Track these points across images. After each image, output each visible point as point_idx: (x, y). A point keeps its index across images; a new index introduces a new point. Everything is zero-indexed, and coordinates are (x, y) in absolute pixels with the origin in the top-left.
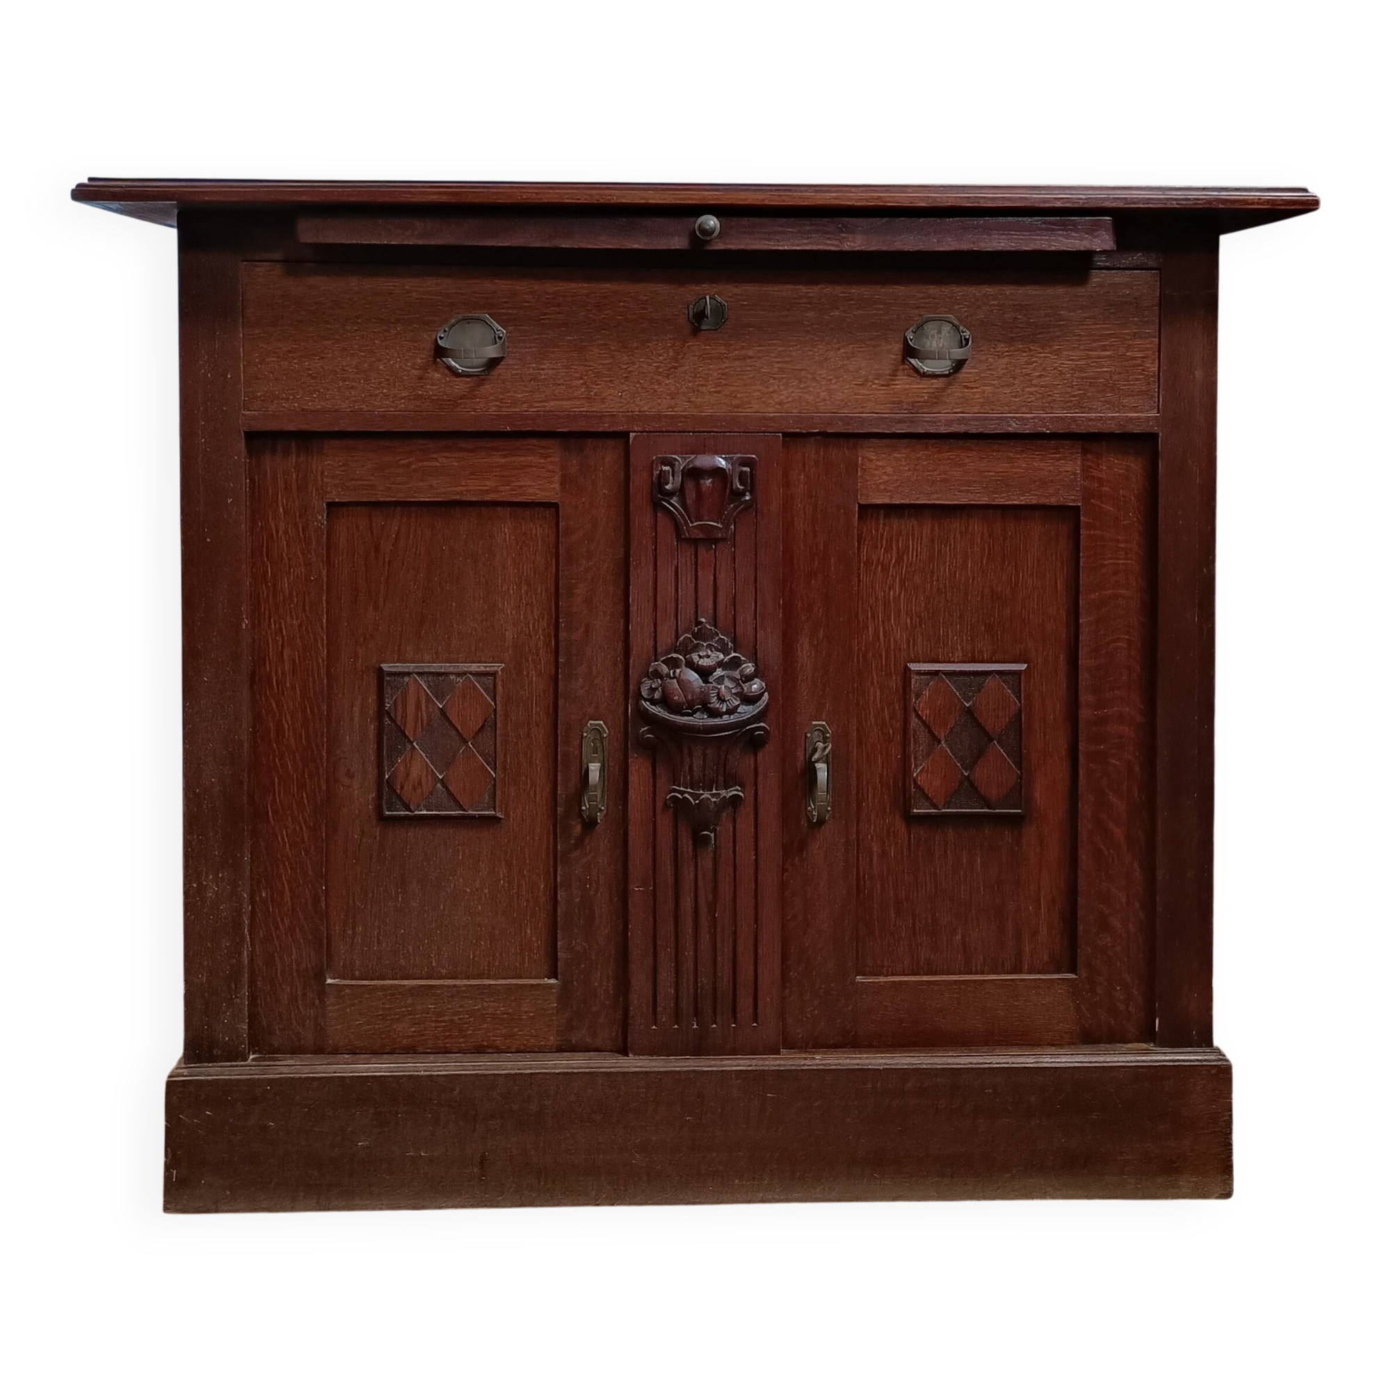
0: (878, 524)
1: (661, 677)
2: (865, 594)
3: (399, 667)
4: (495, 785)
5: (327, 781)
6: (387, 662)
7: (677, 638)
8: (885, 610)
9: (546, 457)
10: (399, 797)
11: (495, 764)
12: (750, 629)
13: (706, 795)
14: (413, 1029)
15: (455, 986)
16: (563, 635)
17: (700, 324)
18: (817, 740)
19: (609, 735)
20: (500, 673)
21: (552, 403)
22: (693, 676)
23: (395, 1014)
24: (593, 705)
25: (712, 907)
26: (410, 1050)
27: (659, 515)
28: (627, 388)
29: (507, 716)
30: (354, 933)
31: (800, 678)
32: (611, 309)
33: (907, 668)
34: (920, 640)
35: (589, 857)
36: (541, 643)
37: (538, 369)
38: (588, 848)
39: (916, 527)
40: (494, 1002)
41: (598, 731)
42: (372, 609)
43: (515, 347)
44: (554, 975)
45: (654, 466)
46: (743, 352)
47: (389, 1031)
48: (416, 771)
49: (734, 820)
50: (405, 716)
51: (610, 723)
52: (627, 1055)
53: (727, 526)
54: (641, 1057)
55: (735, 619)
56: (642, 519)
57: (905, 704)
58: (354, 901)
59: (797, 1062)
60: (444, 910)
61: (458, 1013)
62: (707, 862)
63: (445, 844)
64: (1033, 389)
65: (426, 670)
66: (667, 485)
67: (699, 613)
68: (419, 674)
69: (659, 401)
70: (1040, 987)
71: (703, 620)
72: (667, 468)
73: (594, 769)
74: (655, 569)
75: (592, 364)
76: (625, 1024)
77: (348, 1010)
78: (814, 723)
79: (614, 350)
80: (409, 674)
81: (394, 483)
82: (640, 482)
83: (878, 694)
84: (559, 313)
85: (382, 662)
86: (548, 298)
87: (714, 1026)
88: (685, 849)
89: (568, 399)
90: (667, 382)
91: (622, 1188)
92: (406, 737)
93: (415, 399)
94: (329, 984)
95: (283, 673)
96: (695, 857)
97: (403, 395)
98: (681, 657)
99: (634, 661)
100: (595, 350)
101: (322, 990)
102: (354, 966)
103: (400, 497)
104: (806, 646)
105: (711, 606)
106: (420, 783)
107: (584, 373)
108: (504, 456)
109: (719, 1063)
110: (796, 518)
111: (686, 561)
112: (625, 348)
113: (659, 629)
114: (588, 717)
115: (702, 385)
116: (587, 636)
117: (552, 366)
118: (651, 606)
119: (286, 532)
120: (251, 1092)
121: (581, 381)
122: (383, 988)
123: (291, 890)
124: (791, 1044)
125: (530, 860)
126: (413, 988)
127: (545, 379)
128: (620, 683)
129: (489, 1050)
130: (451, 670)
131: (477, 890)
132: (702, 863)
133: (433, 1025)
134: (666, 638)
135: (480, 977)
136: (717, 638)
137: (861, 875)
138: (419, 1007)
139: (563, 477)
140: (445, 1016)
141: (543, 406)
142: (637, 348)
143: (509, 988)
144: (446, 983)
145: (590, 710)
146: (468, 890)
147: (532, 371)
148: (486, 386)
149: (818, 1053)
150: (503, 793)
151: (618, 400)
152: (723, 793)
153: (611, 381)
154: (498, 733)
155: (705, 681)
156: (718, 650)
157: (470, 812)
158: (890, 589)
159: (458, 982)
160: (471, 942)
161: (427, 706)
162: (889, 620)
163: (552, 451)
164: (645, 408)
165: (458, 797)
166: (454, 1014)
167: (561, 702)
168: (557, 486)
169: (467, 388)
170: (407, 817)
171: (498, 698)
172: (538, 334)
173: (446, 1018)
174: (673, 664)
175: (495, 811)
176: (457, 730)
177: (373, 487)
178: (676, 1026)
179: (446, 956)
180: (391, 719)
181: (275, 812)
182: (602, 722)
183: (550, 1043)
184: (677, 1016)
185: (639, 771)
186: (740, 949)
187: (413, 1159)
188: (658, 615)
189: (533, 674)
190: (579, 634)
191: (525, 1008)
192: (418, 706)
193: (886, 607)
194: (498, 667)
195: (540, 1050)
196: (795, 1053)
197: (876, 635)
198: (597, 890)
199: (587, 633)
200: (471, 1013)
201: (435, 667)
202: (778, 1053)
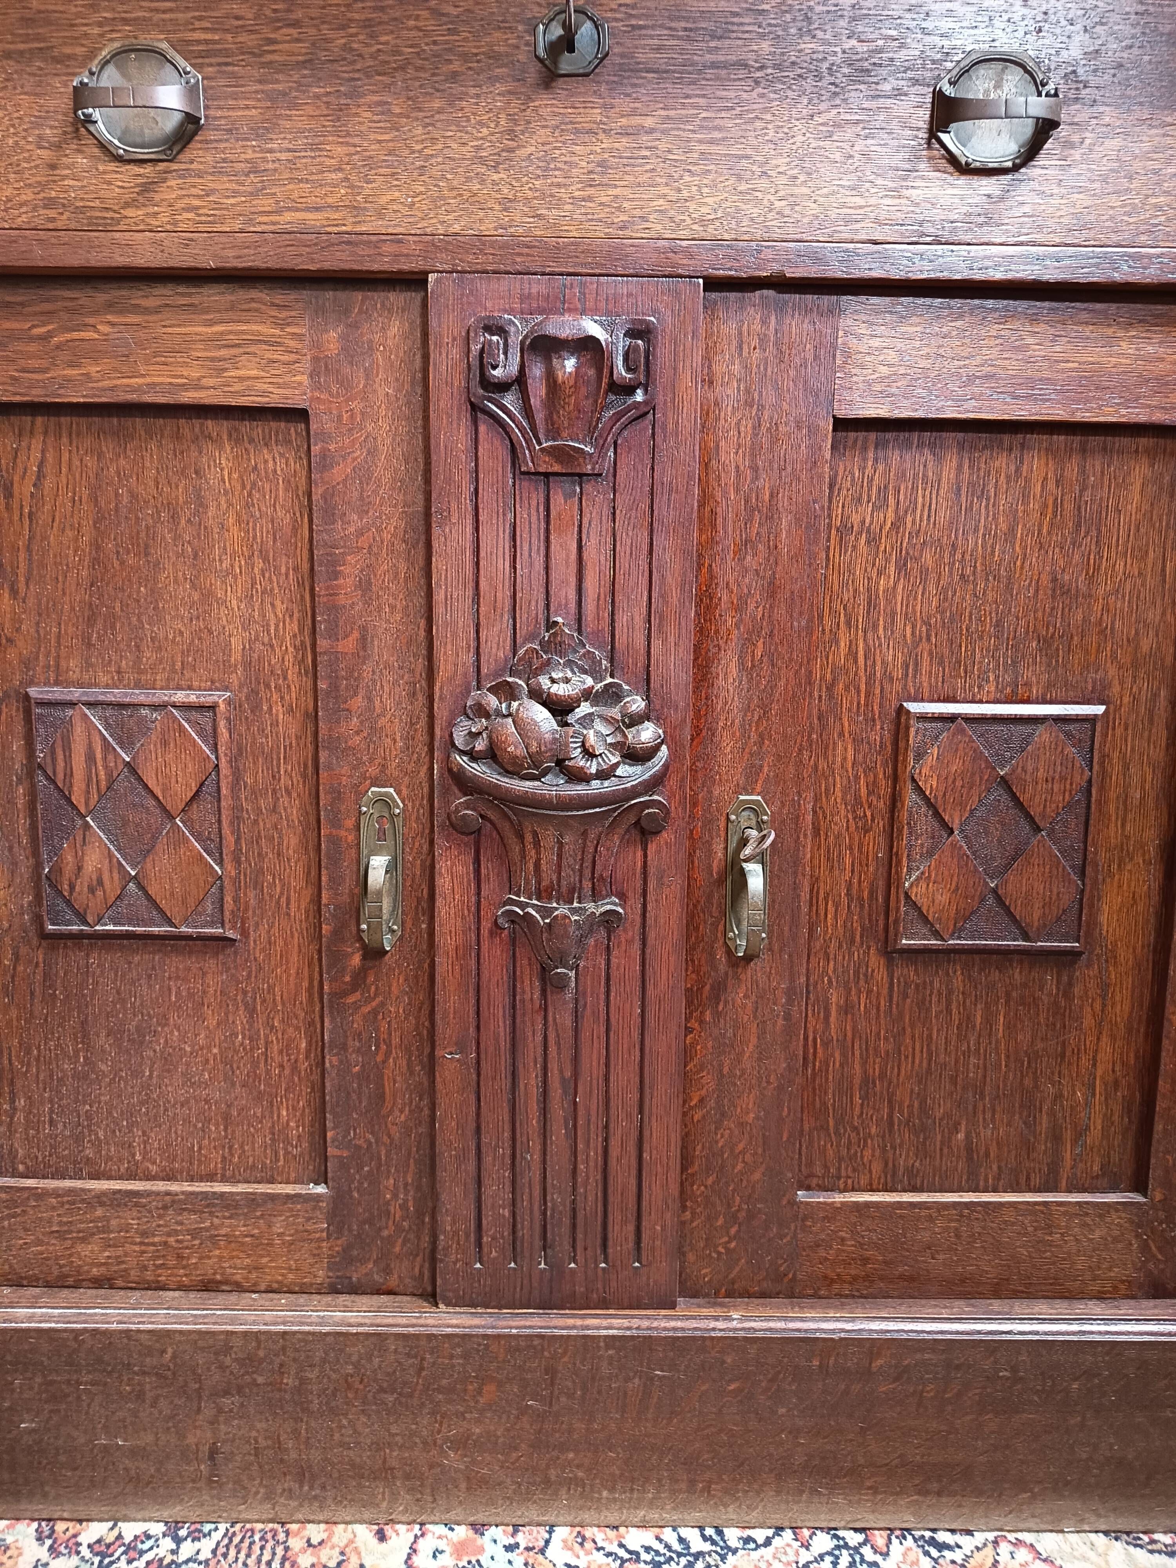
0: (865, 459)
1: (487, 716)
2: (836, 582)
3: (57, 693)
4: (221, 888)
6: (37, 684)
7: (515, 649)
8: (868, 612)
9: (283, 324)
10: (68, 902)
11: (221, 854)
12: (640, 640)
13: (562, 912)
14: (107, 1254)
15: (168, 1193)
16: (323, 644)
17: (555, 63)
18: (746, 824)
19: (404, 810)
20: (222, 707)
21: (288, 216)
22: (541, 716)
23: (79, 1232)
24: (377, 762)
25: (571, 1087)
26: (106, 1282)
27: (482, 428)
28: (422, 189)
29: (237, 775)
31: (721, 724)
32: (392, 32)
33: (901, 709)
34: (925, 664)
35: (374, 1004)
36: (290, 658)
37: (262, 151)
38: (373, 988)
39: (930, 465)
40: (230, 1218)
41: (384, 802)
42: (7, 595)
43: (220, 108)
44: (322, 1178)
45: (472, 334)
46: (636, 120)
47: (71, 1255)
48: (93, 861)
49: (608, 950)
50: (69, 774)
51: (405, 792)
52: (437, 1305)
53: (601, 450)
54: (458, 1309)
55: (613, 621)
56: (452, 435)
57: (895, 769)
58: (10, 1060)
59: (702, 1324)
60: (151, 1076)
61: (176, 1232)
62: (563, 1016)
63: (150, 976)
65: (101, 698)
66: (494, 367)
67: (552, 609)
68: (90, 705)
69: (481, 214)
70: (1087, 1214)
71: (560, 620)
72: (495, 338)
73: (378, 865)
74: (476, 528)
75: (356, 140)
76: (435, 1256)
77: (6, 1223)
78: (742, 797)
79: (400, 115)
80: (72, 704)
81: (24, 370)
82: (447, 366)
83: (850, 754)
84: (298, 40)
85: (31, 683)
86: (275, 11)
87: (572, 1265)
88: (527, 997)
89: (317, 209)
90: (495, 177)
91: (430, 1499)
92: (74, 807)
93: (45, 207)
96: (544, 1010)
97: (24, 197)
98: (520, 682)
99: (441, 688)
100: (365, 115)
102: (15, 1157)
103: (37, 395)
104: (734, 671)
105: (572, 594)
106: (100, 882)
107: (346, 159)
108: (211, 323)
109: (579, 1322)
110: (722, 443)
111: (529, 515)
112: (420, 110)
113: (483, 635)
114: (368, 782)
115: (559, 185)
116: (364, 648)
117: (286, 144)
118: (470, 592)
121: (340, 175)
122: (56, 1193)
124: (692, 1291)
125: (283, 1004)
126: (104, 1193)
127: (275, 170)
128: (422, 723)
129: (224, 1288)
130: (142, 699)
131: (201, 1049)
132: (555, 1019)
133: (137, 1248)
134: (495, 650)
135: (210, 1177)
136: (582, 651)
137: (811, 1038)
138: (114, 1222)
139: (316, 359)
140: (154, 1235)
141: (274, 224)
142: (441, 111)
143: (252, 1200)
144: (154, 1188)
145: (373, 771)
146: (188, 1049)
147: (250, 155)
148: (169, 184)
149: (735, 1307)
150: (236, 900)
151: (405, 210)
152: (590, 907)
153: (393, 174)
154: (223, 803)
155: (564, 724)
156: (585, 672)
157: (183, 929)
158: (879, 574)
159: (174, 1187)
160: (195, 1126)
161: (105, 759)
162: (875, 627)
163: (293, 313)
164: (457, 228)
165: (163, 904)
166: (169, 1235)
167: (323, 756)
168: (304, 379)
169: (137, 185)
170: (81, 936)
171: (222, 749)
172: (260, 82)
173: (156, 1239)
174: (508, 693)
175: (223, 926)
176: (156, 798)
178: (512, 1265)
179: (156, 1145)
180: (48, 778)
182: (391, 790)
183: (319, 1281)
184: (514, 1249)
185: (451, 874)
186: (614, 1152)
187: (106, 1449)
188: (482, 609)
189: (279, 710)
190: (348, 645)
191: (278, 1228)
192: (90, 758)
193: (871, 604)
194: (219, 697)
195: (304, 1290)
196: (699, 1306)
197: (852, 654)
198: (388, 1054)
199: (363, 641)
200: (195, 1233)
201: (117, 694)
202: (673, 1306)
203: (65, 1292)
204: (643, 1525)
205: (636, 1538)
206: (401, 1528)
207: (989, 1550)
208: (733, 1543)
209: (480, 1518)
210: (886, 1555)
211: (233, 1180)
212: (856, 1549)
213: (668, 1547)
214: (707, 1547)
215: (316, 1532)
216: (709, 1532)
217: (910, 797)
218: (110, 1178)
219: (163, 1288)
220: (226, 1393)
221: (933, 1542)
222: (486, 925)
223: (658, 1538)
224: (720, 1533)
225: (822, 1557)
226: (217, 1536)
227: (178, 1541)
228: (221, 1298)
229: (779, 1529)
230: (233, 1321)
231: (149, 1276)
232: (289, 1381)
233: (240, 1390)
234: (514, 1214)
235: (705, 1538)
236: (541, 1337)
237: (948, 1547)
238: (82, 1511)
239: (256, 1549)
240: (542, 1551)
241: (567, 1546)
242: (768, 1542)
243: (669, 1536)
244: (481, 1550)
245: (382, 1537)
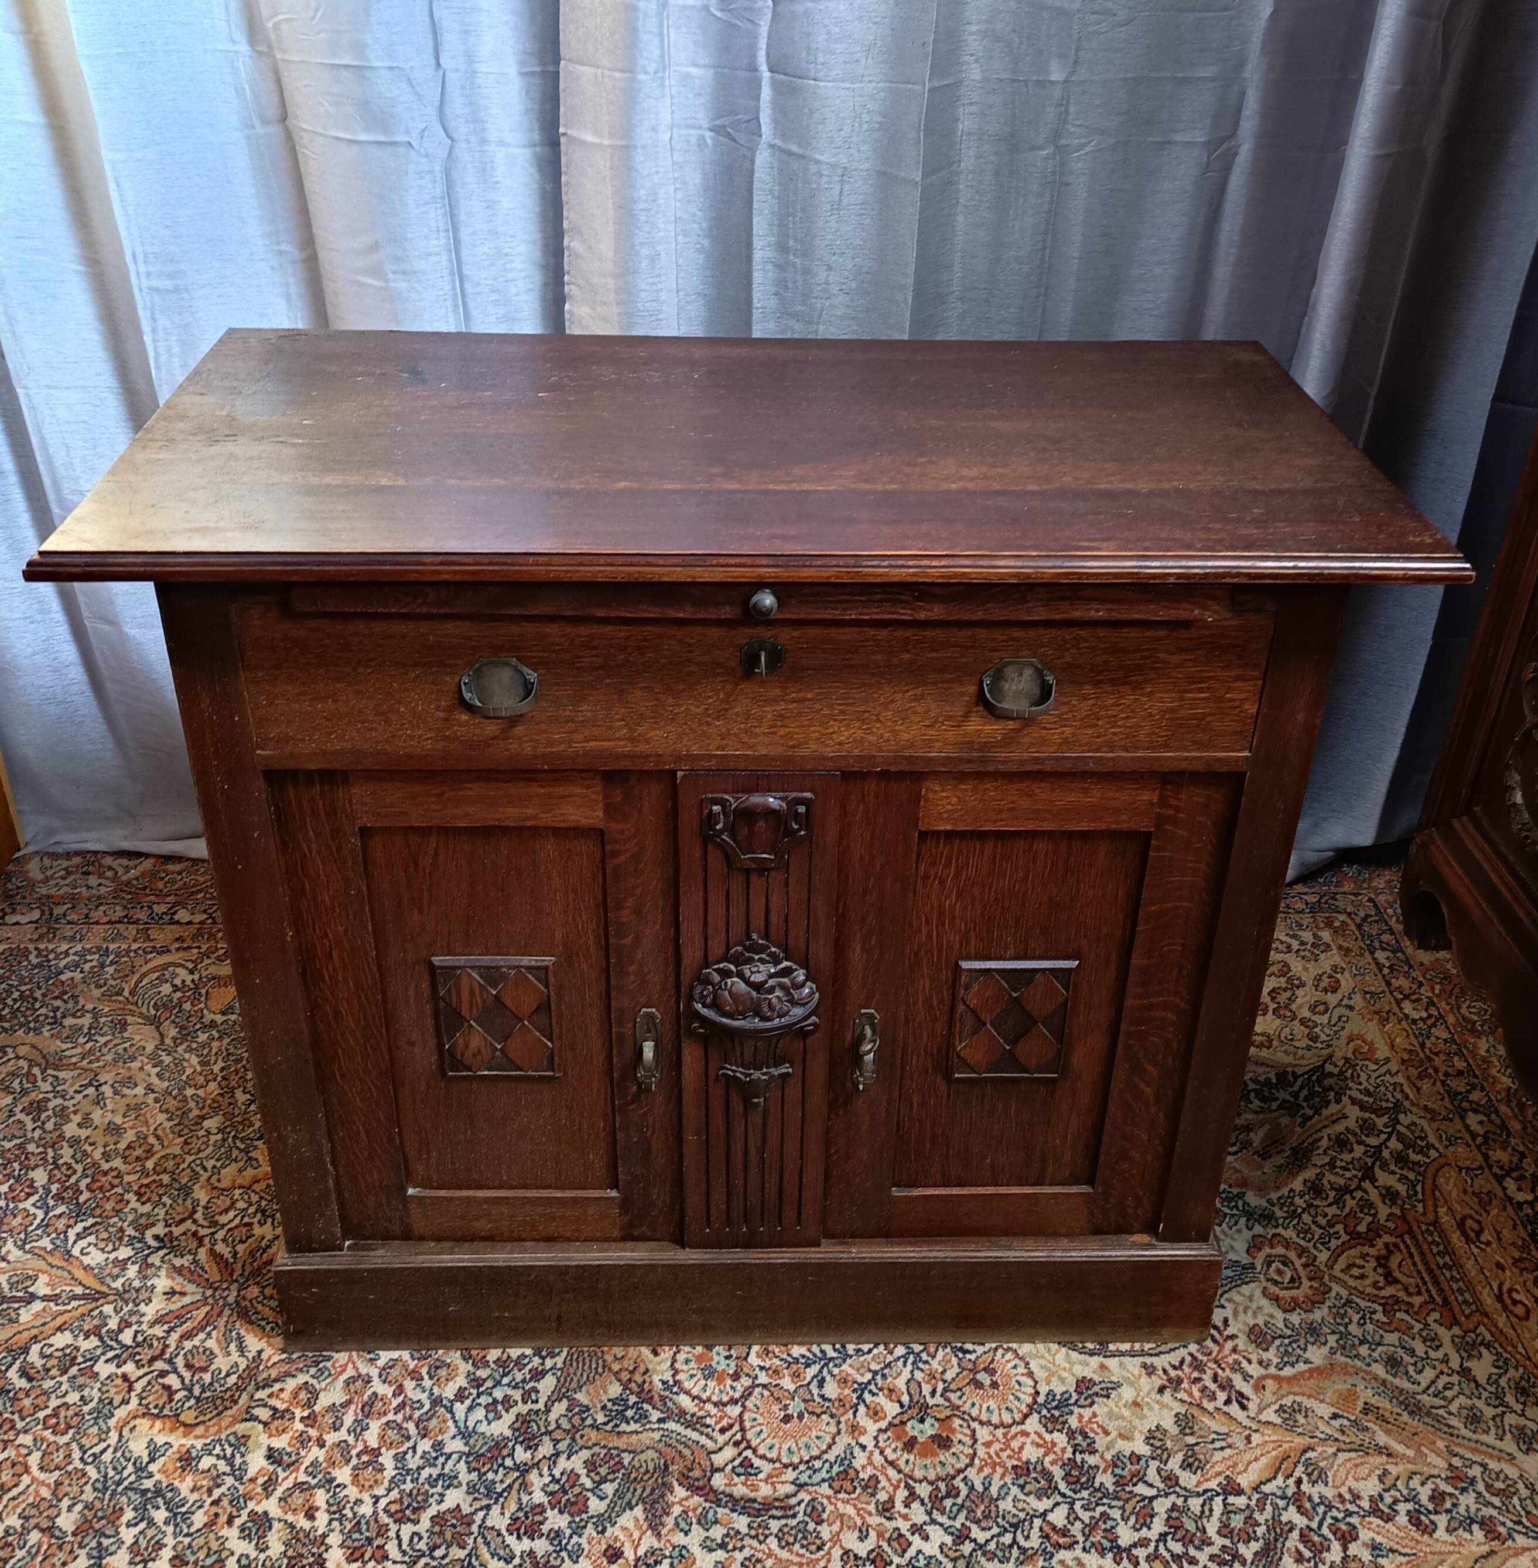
0: (938, 846)
1: (714, 986)
2: (920, 903)
3: (449, 960)
4: (552, 1053)
5: (390, 1049)
6: (436, 956)
7: (728, 949)
8: (939, 916)
9: (589, 787)
10: (461, 1062)
11: (552, 1037)
12: (802, 942)
13: (756, 1075)
14: (490, 1225)
16: (612, 941)
18: (865, 1024)
19: (662, 1021)
20: (551, 966)
21: (592, 744)
23: (473, 1216)
24: (646, 996)
25: (761, 1150)
26: (490, 1238)
27: (710, 847)
28: (673, 730)
29: (560, 1000)
30: (429, 1158)
31: (850, 977)
32: (653, 652)
33: (957, 965)
34: (973, 941)
35: (645, 1109)
36: (591, 942)
37: (575, 711)
38: (644, 1103)
39: (977, 848)
40: (562, 1208)
41: (651, 1016)
42: (416, 912)
43: (549, 690)
44: (615, 1188)
45: (703, 805)
46: (802, 694)
47: (469, 1226)
48: (475, 1043)
49: (783, 1088)
50: (459, 1001)
51: (662, 1013)
52: (684, 1248)
53: (780, 859)
54: (696, 1250)
55: (787, 935)
56: (691, 849)
57: (953, 995)
58: (426, 1134)
59: (834, 1255)
60: (511, 1140)
61: (531, 1215)
62: (757, 1119)
63: (509, 1093)
64: (1117, 730)
65: (478, 963)
66: (717, 823)
67: (750, 928)
68: (472, 968)
69: (708, 741)
70: (1058, 1198)
71: (755, 935)
72: (717, 807)
73: (648, 1050)
74: (706, 891)
75: (634, 706)
76: (681, 1224)
77: (429, 1213)
78: (862, 1011)
79: (658, 693)
80: (461, 967)
81: (428, 811)
82: (689, 818)
83: (928, 985)
84: (596, 656)
85: (431, 956)
87: (762, 1229)
88: (736, 1111)
89: (609, 740)
90: (717, 723)
91: (682, 1334)
92: (463, 1016)
93: (443, 740)
94: (411, 1196)
95: (334, 969)
96: (746, 1115)
98: (733, 968)
99: (685, 963)
100: (637, 692)
101: (405, 1200)
102: (432, 1180)
103: (435, 823)
104: (858, 949)
105: (762, 924)
106: (479, 1052)
107: (626, 714)
108: (543, 787)
110: (852, 845)
111: (737, 885)
112: (671, 690)
113: (710, 943)
114: (640, 1006)
115: (757, 726)
116: (637, 942)
117: (590, 708)
118: (702, 924)
119: (319, 853)
120: (349, 1277)
121: (623, 723)
122: (459, 1198)
123: (366, 1131)
124: (830, 1238)
125: (590, 1107)
126: (487, 1198)
127: (584, 721)
128: (671, 979)
129: (560, 1240)
130: (502, 962)
131: (541, 1126)
132: (751, 1119)
133: (508, 1223)
134: (717, 948)
135: (549, 1188)
136: (768, 951)
137: (902, 1119)
138: (494, 1211)
139: (607, 805)
140: (518, 1217)
141: (583, 747)
142: (683, 690)
143: (575, 1200)
144: (517, 1195)
145: (643, 1000)
146: (533, 1127)
149: (854, 1245)
150: (561, 1058)
151: (664, 740)
152: (773, 1071)
153: (655, 723)
154: (552, 1013)
155: (759, 994)
156: (769, 963)
157: (529, 1073)
158: (946, 899)
159: (528, 1194)
160: (538, 1163)
161: (481, 994)
162: (943, 924)
163: (594, 782)
164: (694, 748)
165: (517, 1062)
166: (526, 1216)
167: (613, 994)
168: (600, 814)
170: (469, 1076)
171: (551, 988)
172: (573, 677)
173: (519, 1219)
174: (725, 974)
175: (553, 1072)
176: (512, 1012)
177: (406, 813)
178: (728, 1229)
179: (515, 1172)
180: (446, 1002)
181: (343, 1076)
182: (654, 1010)
183: (614, 1236)
184: (729, 1222)
185: (691, 1055)
186: (786, 1179)
187: (498, 1318)
188: (710, 931)
189: (585, 966)
190: (628, 940)
191: (590, 1212)
192: (472, 993)
193: (941, 914)
194: (548, 960)
195: (606, 1240)
196: (834, 1245)
197: (929, 937)
198: (654, 1131)
199: (637, 939)
200: (541, 1216)
201: (486, 960)
202: (819, 1245)
203: (467, 1244)
204: (800, 1344)
205: (797, 1351)
206: (667, 1348)
207: (991, 1354)
208: (851, 1352)
209: (710, 1342)
210: (934, 1357)
211: (562, 1188)
212: (918, 1354)
213: (815, 1355)
214: (835, 1355)
215: (619, 1351)
216: (838, 1346)
217: (961, 1008)
218: (488, 1188)
219: (524, 1240)
220: (566, 1292)
221: (961, 1350)
222: (711, 1080)
223: (809, 1350)
224: (843, 1346)
225: (898, 1358)
226: (564, 1354)
227: (543, 1358)
228: (558, 1246)
229: (876, 1345)
230: (569, 1259)
231: (515, 1235)
232: (602, 1286)
233: (574, 1291)
234: (728, 1207)
235: (835, 1350)
236: (745, 1264)
237: (968, 1352)
238: (485, 1344)
239: (587, 1361)
240: (746, 1359)
241: (758, 1356)
242: (870, 1351)
243: (815, 1349)
244: (712, 1359)
245: (656, 1353)
